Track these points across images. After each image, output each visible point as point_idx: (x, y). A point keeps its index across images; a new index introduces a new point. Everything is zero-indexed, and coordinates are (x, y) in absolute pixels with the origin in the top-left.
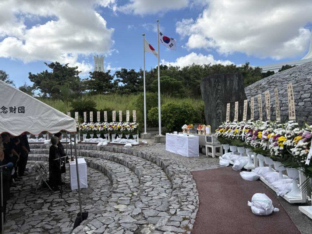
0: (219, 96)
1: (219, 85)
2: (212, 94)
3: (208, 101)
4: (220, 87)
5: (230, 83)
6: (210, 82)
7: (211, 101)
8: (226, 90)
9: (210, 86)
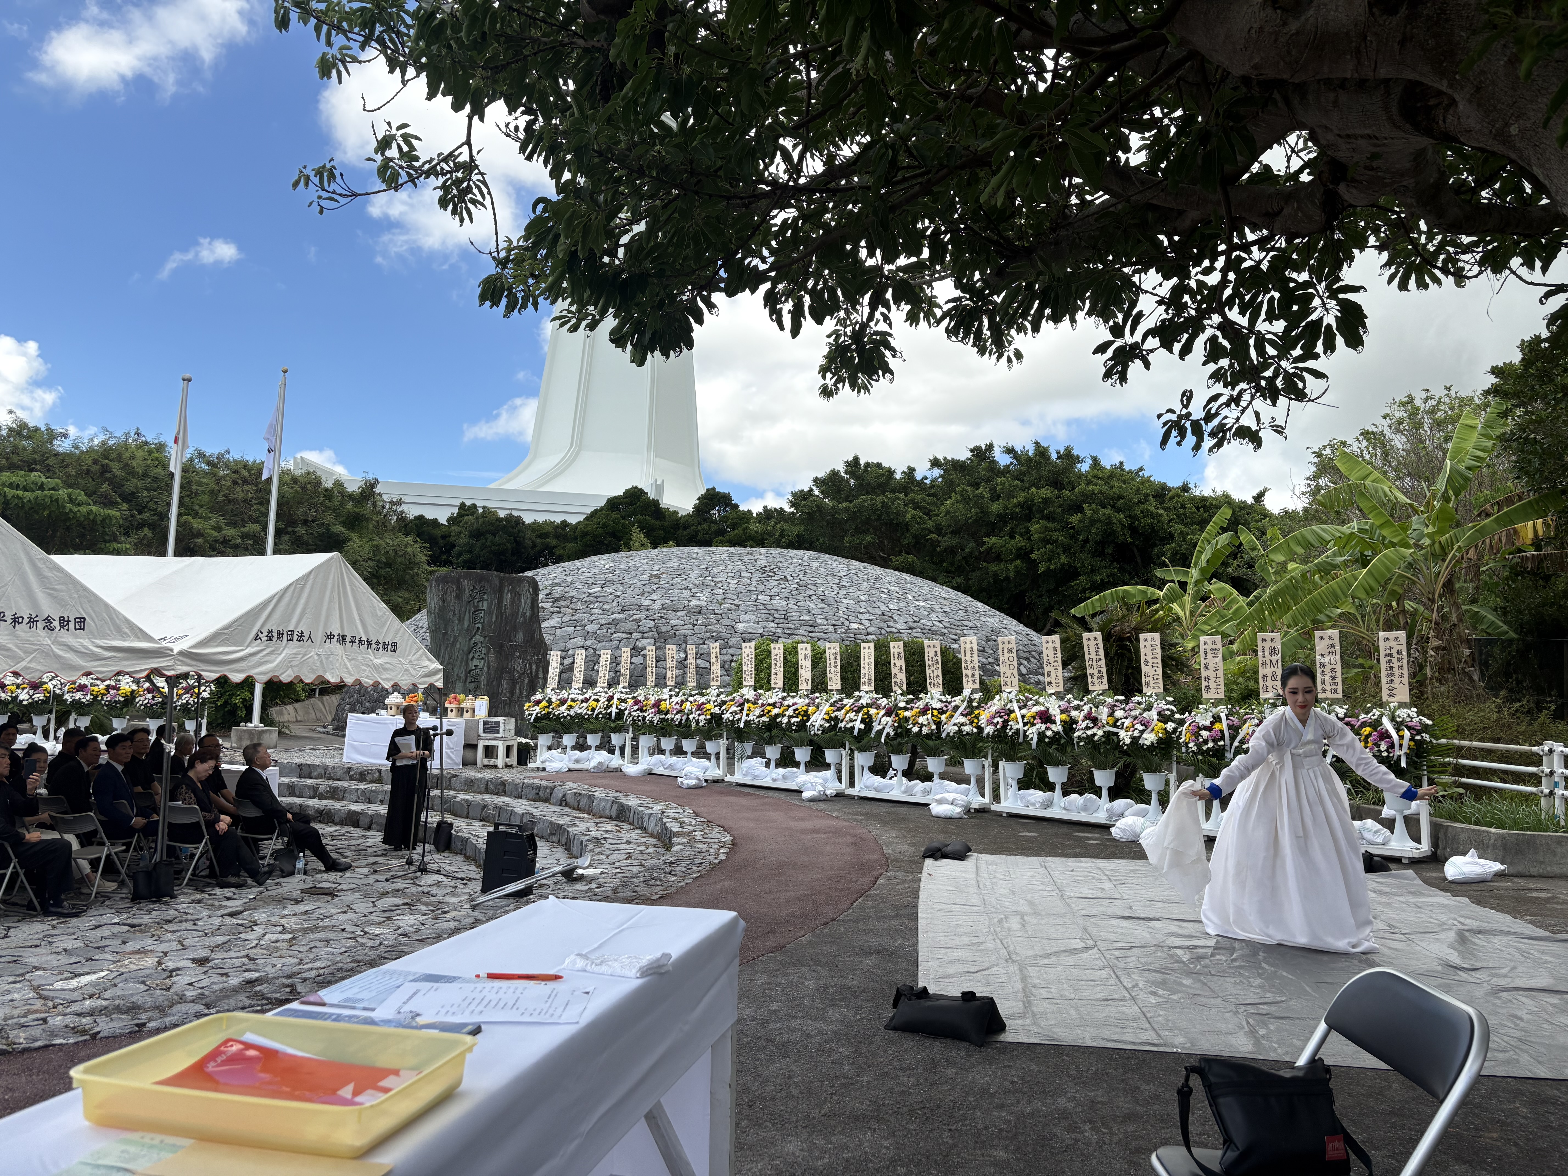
0: (480, 626)
1: (481, 600)
2: (461, 620)
3: (445, 634)
4: (485, 604)
5: (513, 600)
6: (460, 588)
7: (456, 638)
8: (500, 614)
9: (458, 597)
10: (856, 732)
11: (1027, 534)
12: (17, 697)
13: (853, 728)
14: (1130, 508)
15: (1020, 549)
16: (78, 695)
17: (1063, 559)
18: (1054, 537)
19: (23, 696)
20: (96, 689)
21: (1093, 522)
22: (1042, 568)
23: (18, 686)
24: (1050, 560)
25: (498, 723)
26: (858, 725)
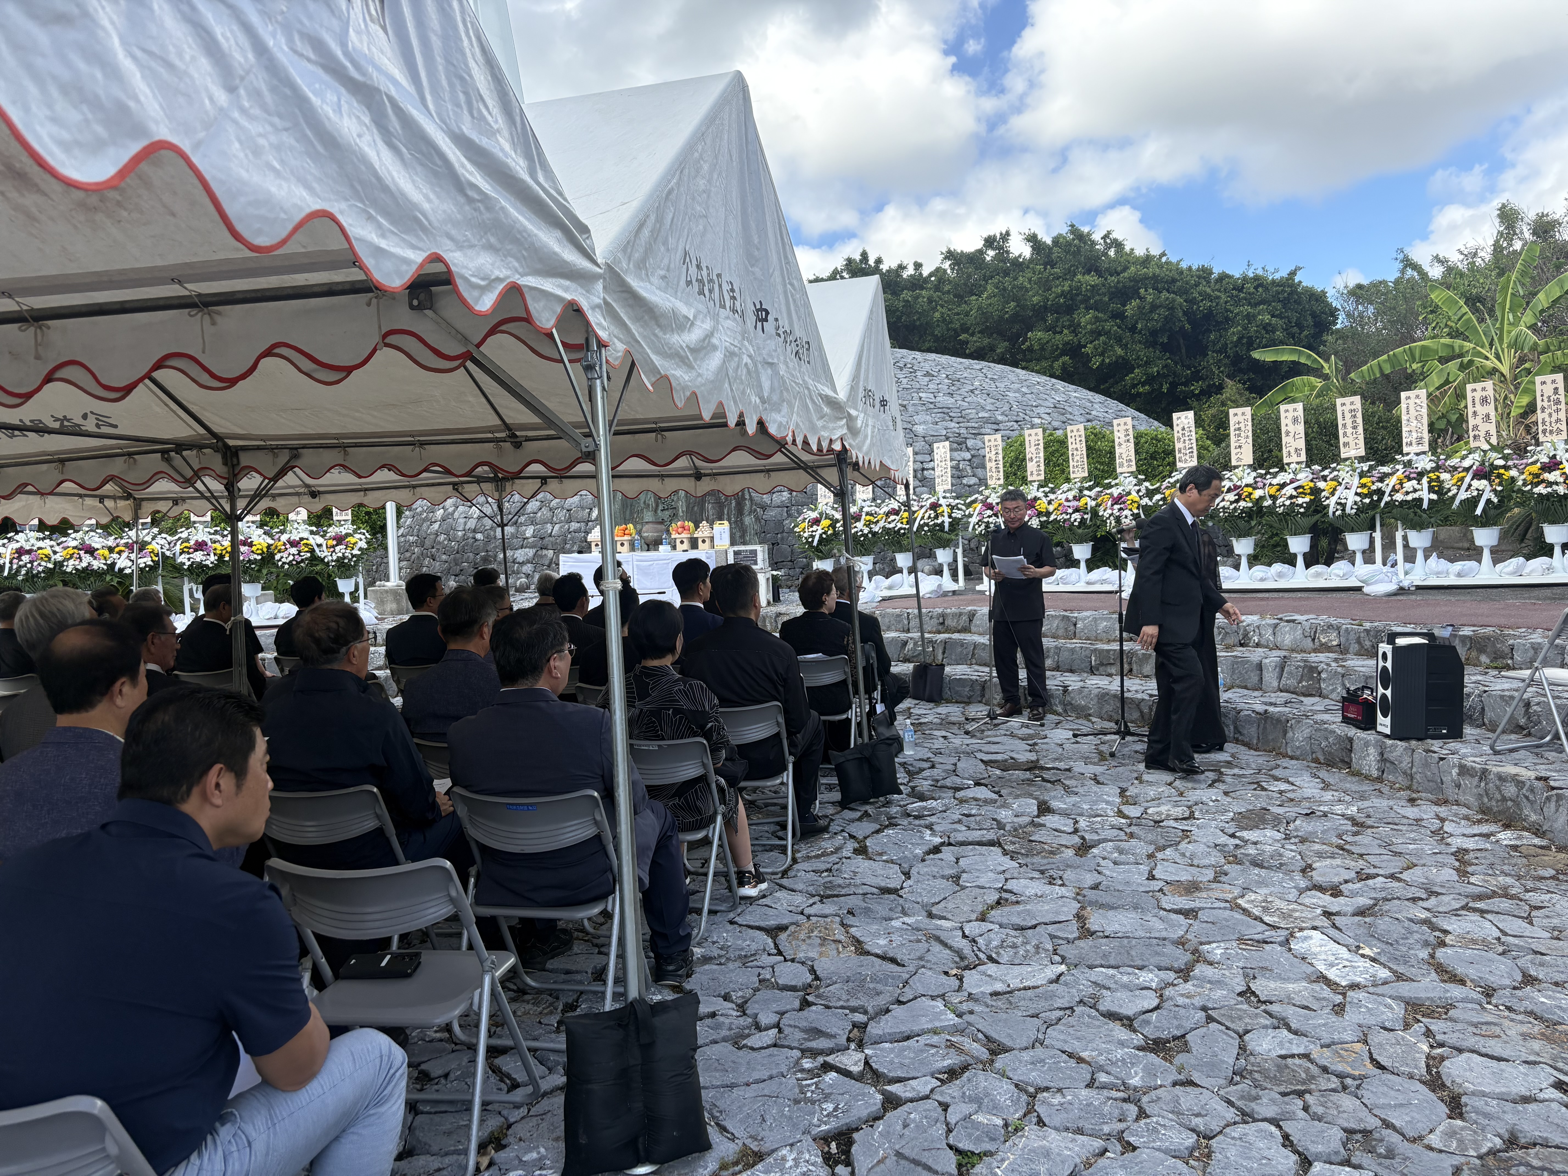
10: (1425, 505)
11: (1075, 328)
12: (114, 564)
13: (1420, 500)
14: (1186, 292)
15: (1067, 343)
16: (198, 556)
17: (1119, 351)
18: (1107, 328)
19: (122, 562)
20: (217, 545)
21: (1154, 307)
22: (1096, 363)
23: (111, 550)
24: (1102, 354)
25: (754, 552)
26: (1426, 496)
